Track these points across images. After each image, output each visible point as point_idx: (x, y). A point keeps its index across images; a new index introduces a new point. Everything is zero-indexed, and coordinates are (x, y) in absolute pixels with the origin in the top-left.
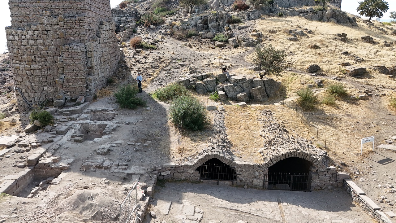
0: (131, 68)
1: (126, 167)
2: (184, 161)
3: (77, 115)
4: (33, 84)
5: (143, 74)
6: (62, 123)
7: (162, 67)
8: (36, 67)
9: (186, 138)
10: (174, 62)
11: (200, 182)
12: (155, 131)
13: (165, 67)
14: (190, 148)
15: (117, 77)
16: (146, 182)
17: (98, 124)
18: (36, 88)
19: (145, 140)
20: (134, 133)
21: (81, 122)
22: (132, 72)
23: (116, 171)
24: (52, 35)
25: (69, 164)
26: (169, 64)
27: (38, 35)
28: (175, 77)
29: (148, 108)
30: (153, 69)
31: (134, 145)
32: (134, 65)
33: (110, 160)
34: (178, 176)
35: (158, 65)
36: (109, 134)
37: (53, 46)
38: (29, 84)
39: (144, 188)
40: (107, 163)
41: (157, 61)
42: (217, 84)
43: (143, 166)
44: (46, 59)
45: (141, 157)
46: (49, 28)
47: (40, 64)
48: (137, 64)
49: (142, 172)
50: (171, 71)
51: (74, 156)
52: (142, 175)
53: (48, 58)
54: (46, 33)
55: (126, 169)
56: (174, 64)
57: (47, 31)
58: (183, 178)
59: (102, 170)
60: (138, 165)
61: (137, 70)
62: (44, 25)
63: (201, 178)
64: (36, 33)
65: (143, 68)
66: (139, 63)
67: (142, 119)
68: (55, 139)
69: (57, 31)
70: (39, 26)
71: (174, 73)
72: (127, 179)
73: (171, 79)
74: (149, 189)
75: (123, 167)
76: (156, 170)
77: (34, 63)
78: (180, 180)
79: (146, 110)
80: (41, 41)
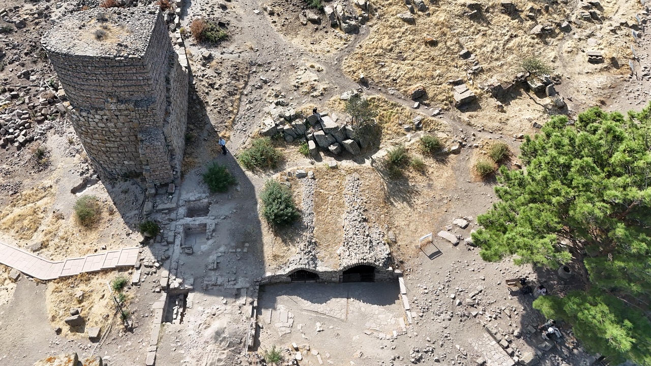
0: (206, 102)
1: (235, 282)
2: (278, 269)
3: (175, 212)
4: (111, 159)
5: (221, 111)
6: (166, 226)
7: (241, 89)
8: (112, 145)
9: (278, 238)
10: (255, 72)
11: (291, 282)
12: (250, 228)
13: (244, 88)
14: (282, 255)
15: (193, 124)
16: (251, 296)
17: (197, 223)
18: (115, 162)
19: (243, 243)
20: (233, 233)
21: (182, 222)
22: (208, 109)
23: (228, 287)
24: (123, 119)
25: (192, 285)
26: (249, 76)
27: (107, 120)
28: (259, 112)
29: (239, 188)
30: (231, 98)
31: (236, 252)
32: (207, 93)
33: (222, 276)
34: (273, 281)
35: (235, 86)
36: (211, 239)
37: (126, 129)
38: (106, 158)
39: (252, 303)
40: (220, 281)
41: (234, 78)
42: (308, 128)
43: (247, 278)
44: (121, 139)
45: (243, 268)
46: (119, 113)
47: (116, 143)
48: (210, 91)
49: (248, 285)
50: (252, 97)
51: (192, 275)
52: (248, 288)
53: (123, 139)
54: (116, 118)
55: (235, 284)
56: (254, 75)
57: (117, 116)
58: (278, 281)
59: (217, 287)
60: (243, 277)
61: (213, 105)
62: (112, 111)
63: (292, 280)
64: (105, 117)
65: (219, 99)
66: (213, 88)
67: (235, 209)
68: (170, 253)
69: (127, 116)
70: (107, 112)
71: (256, 100)
72: (237, 296)
73: (254, 117)
74: (255, 304)
75: (232, 283)
76: (257, 282)
77: (108, 142)
78: (276, 283)
79: (237, 190)
80: (111, 125)
